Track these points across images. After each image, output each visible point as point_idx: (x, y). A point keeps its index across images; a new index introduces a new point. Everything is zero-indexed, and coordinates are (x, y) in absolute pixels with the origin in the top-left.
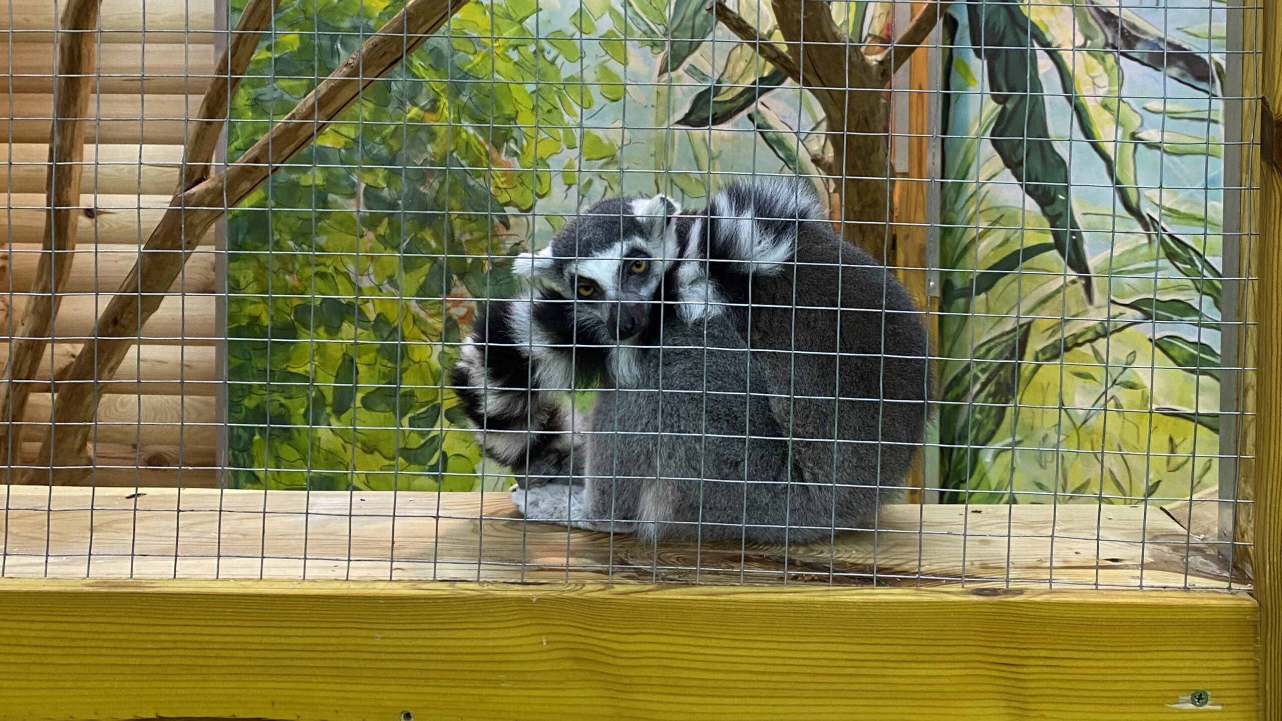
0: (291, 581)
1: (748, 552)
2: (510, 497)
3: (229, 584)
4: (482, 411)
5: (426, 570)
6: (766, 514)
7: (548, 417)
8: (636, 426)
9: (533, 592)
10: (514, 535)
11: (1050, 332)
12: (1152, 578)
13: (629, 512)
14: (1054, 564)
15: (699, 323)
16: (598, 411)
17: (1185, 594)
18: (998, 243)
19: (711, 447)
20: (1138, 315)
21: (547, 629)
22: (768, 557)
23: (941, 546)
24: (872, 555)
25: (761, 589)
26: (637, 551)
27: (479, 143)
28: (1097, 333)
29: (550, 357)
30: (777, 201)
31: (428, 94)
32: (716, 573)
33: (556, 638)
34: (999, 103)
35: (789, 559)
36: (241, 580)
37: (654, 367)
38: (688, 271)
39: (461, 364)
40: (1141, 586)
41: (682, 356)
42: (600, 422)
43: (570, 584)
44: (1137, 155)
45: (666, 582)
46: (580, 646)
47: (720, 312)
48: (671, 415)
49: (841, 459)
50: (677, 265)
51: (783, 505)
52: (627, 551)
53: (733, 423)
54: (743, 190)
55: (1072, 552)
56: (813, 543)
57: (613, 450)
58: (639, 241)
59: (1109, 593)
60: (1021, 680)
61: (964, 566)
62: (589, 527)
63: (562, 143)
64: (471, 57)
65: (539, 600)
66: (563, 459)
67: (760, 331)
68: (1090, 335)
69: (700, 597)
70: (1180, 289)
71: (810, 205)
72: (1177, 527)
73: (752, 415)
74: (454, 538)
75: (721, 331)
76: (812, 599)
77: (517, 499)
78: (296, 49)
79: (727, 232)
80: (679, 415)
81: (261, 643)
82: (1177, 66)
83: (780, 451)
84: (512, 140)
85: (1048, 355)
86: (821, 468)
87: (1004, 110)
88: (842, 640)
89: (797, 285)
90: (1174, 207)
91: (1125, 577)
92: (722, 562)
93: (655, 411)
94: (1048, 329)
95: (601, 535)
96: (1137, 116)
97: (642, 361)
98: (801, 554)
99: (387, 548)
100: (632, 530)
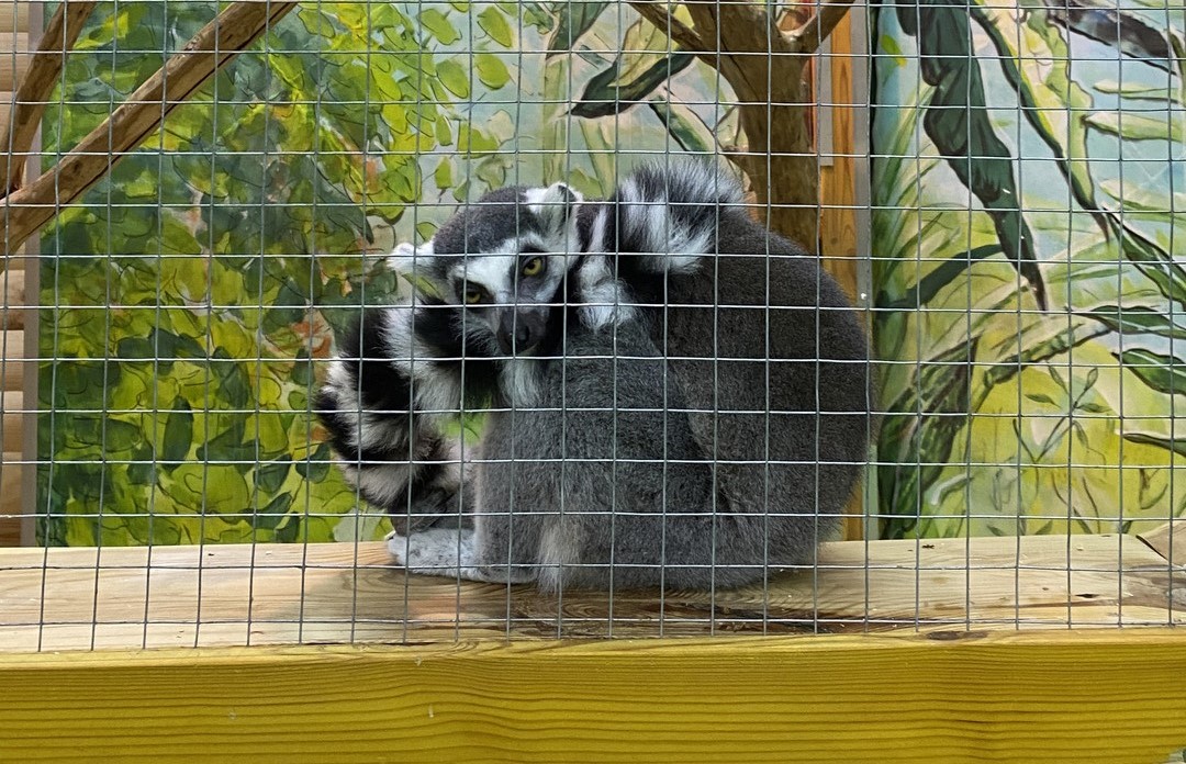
0: (128, 651)
1: (669, 601)
2: (386, 547)
3: (54, 657)
4: (354, 443)
5: (290, 632)
6: (688, 554)
7: (430, 449)
8: (535, 454)
9: (417, 654)
10: (393, 590)
11: (999, 349)
12: (1131, 615)
13: (528, 554)
14: (1020, 603)
15: (606, 329)
16: (490, 439)
17: (1169, 631)
18: (938, 246)
19: (623, 476)
20: (1099, 326)
21: (434, 698)
22: (690, 606)
23: (890, 586)
24: (811, 599)
25: (686, 642)
26: (538, 603)
27: (338, 141)
28: (1053, 348)
29: (433, 376)
30: (692, 188)
31: (278, 85)
32: (631, 625)
33: (444, 708)
34: (931, 84)
35: (716, 607)
36: (68, 652)
37: (554, 384)
38: (592, 270)
39: (327, 389)
40: (1120, 624)
41: (588, 371)
42: (493, 451)
43: (460, 643)
44: (1089, 141)
45: (572, 637)
46: (475, 718)
47: (630, 316)
48: (576, 441)
49: (773, 486)
50: (580, 261)
51: (707, 543)
52: (526, 604)
53: (648, 447)
54: (653, 174)
55: (1039, 589)
56: (741, 587)
57: (509, 484)
58: (533, 238)
59: (1083, 632)
60: (989, 740)
61: (917, 608)
62: (480, 577)
63: (435, 138)
64: (329, 41)
65: (426, 663)
66: (449, 498)
67: (676, 338)
68: (1045, 351)
69: (613, 653)
70: (1144, 293)
71: (730, 191)
72: (1156, 556)
73: (669, 438)
74: (324, 596)
75: (632, 340)
76: (743, 650)
77: (395, 547)
78: (124, 36)
79: (636, 224)
80: (585, 440)
81: (91, 729)
82: (1129, 40)
83: (702, 478)
84: (377, 137)
85: (999, 376)
86: (751, 498)
87: (937, 92)
88: (779, 699)
89: (719, 282)
90: (1134, 201)
91: (1102, 614)
92: (637, 612)
93: (557, 436)
94: (997, 346)
95: (496, 587)
96: (1087, 97)
97: (540, 378)
98: (729, 600)
99: (242, 609)
100: (531, 580)
